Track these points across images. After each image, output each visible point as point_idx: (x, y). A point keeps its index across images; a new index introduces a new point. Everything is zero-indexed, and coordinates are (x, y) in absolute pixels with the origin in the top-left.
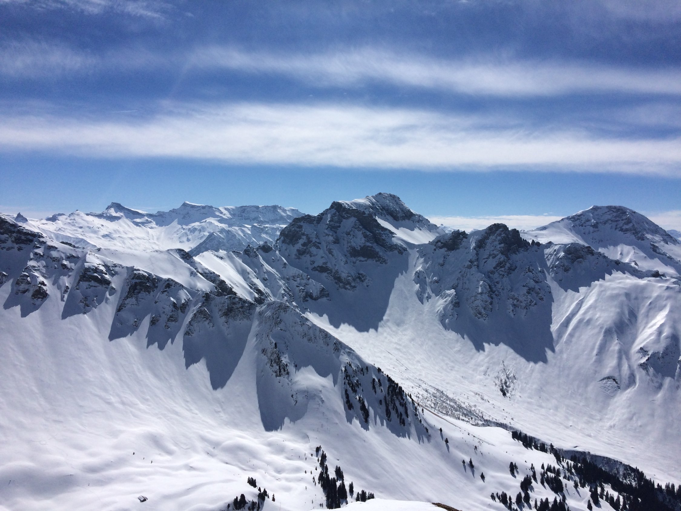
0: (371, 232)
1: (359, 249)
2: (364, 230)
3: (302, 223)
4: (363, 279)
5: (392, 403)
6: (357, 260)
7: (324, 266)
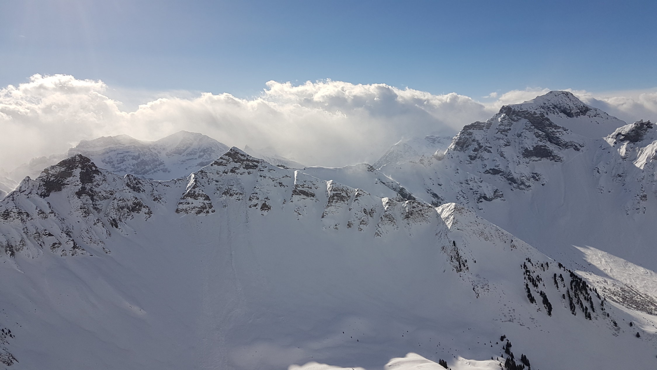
0: (543, 132)
1: (532, 149)
2: (536, 130)
3: (471, 131)
4: (537, 178)
5: (576, 297)
6: (530, 160)
7: (496, 168)
